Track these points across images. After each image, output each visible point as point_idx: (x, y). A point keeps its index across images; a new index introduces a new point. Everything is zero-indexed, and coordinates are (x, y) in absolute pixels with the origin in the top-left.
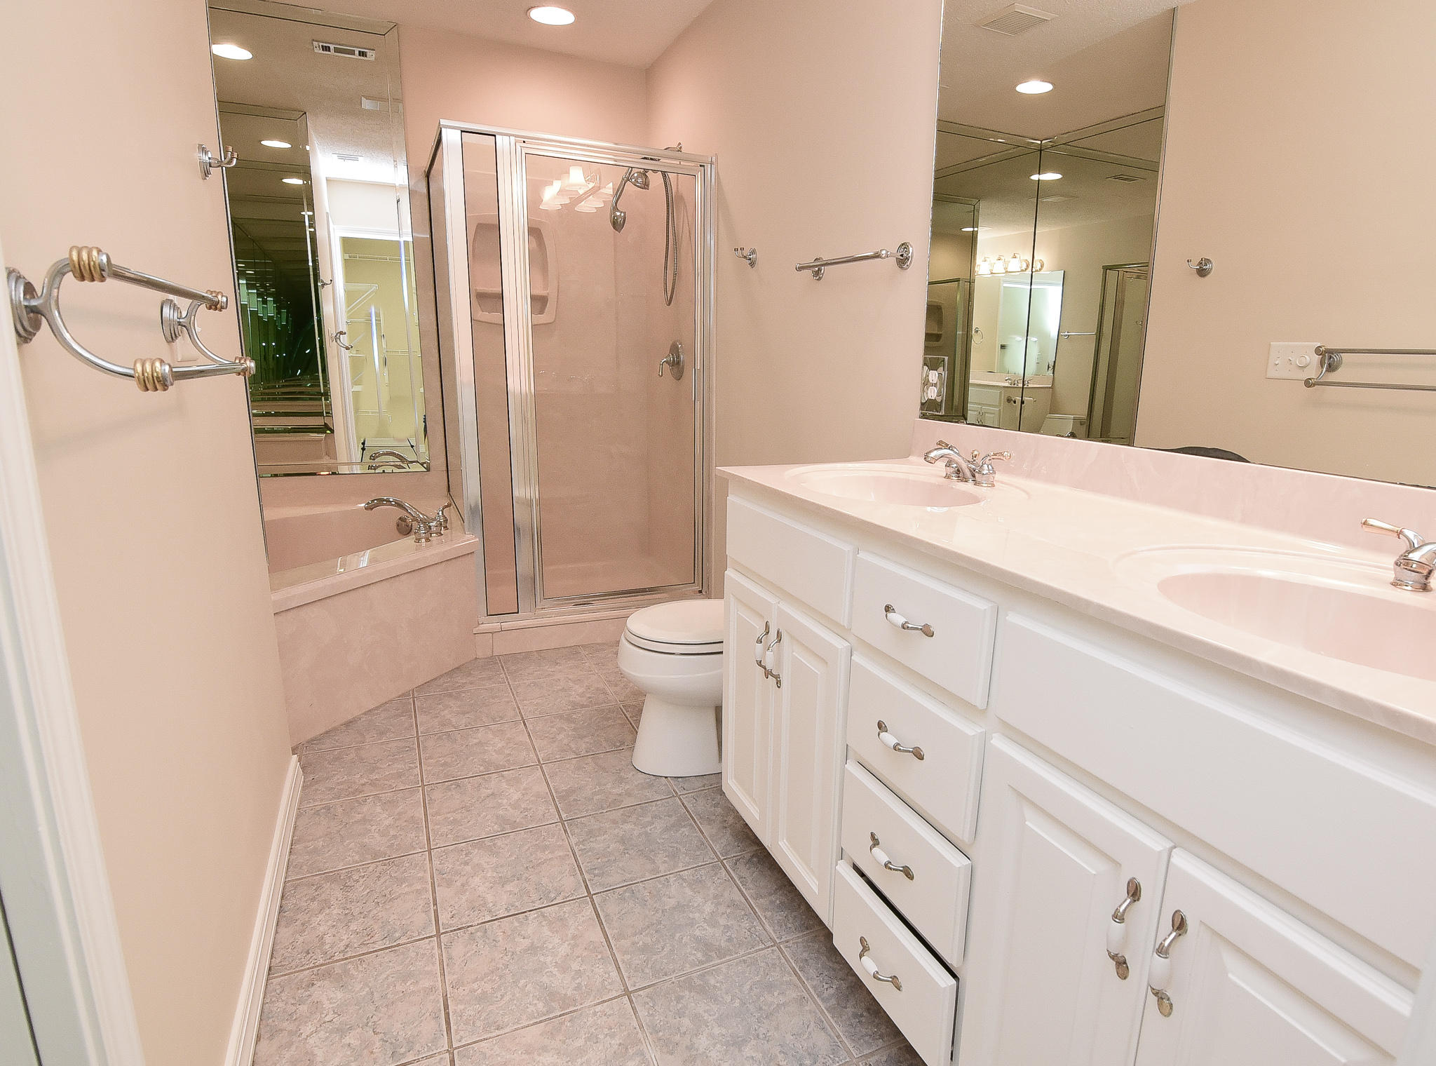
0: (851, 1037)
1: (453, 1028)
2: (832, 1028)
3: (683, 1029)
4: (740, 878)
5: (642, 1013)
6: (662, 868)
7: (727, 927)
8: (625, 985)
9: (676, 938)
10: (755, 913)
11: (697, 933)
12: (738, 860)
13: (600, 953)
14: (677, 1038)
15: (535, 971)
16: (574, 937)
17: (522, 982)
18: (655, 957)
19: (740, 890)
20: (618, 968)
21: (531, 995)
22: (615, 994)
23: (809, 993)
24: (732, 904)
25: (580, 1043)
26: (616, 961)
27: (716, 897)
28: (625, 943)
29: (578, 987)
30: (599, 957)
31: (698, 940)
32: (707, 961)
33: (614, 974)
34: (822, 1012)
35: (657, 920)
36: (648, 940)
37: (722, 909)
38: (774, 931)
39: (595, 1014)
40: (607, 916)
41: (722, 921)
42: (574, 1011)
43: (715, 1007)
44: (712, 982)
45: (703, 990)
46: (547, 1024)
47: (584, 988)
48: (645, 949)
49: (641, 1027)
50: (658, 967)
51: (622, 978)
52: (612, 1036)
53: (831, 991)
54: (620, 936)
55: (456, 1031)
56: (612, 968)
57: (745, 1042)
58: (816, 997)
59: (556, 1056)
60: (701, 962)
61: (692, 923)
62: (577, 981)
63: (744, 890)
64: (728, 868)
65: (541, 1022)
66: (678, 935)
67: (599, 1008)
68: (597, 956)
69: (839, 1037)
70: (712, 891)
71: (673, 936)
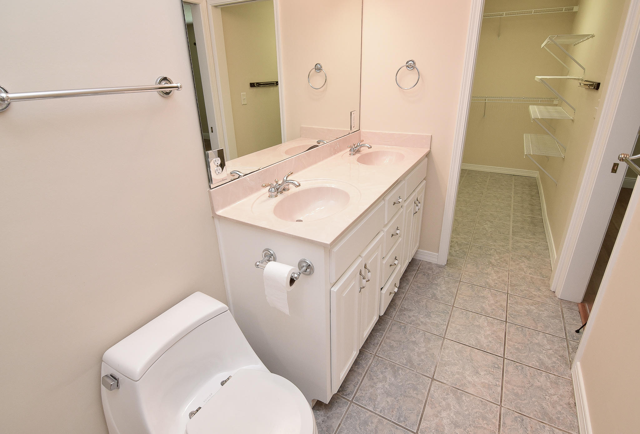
0: (387, 323)
1: (498, 414)
2: (388, 328)
3: (425, 356)
4: (355, 386)
5: (433, 369)
6: (375, 420)
7: (382, 373)
8: (431, 383)
9: (401, 384)
10: (367, 370)
11: (393, 379)
12: (346, 395)
13: (431, 401)
14: (428, 356)
15: (460, 414)
16: (437, 416)
17: (466, 413)
18: (415, 383)
19: (361, 382)
20: (429, 390)
21: (465, 405)
22: (437, 382)
23: (384, 337)
24: (371, 379)
25: (457, 376)
26: (428, 394)
27: (372, 387)
28: (420, 397)
29: (447, 394)
30: (433, 400)
31: (395, 377)
32: (400, 368)
33: (432, 389)
34: (386, 332)
35: (402, 397)
36: (411, 391)
37: (376, 380)
38: (370, 359)
39: (447, 381)
40: (418, 416)
41: (381, 376)
42: (453, 387)
43: (411, 354)
44: (405, 361)
45: (410, 361)
46: (465, 389)
47: (446, 392)
48: (415, 389)
49: (436, 366)
50: (417, 379)
51: (431, 386)
52: (446, 370)
53: (378, 334)
54: (420, 401)
55: (497, 412)
56: (432, 392)
57: (412, 342)
58: (383, 336)
59: (467, 377)
60: (402, 369)
61: (391, 384)
62: (446, 397)
63: (360, 381)
64: (353, 395)
65: (466, 392)
66: (400, 384)
67: (445, 382)
68: (433, 401)
69: (390, 326)
70: (371, 390)
71: (402, 385)
